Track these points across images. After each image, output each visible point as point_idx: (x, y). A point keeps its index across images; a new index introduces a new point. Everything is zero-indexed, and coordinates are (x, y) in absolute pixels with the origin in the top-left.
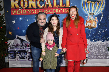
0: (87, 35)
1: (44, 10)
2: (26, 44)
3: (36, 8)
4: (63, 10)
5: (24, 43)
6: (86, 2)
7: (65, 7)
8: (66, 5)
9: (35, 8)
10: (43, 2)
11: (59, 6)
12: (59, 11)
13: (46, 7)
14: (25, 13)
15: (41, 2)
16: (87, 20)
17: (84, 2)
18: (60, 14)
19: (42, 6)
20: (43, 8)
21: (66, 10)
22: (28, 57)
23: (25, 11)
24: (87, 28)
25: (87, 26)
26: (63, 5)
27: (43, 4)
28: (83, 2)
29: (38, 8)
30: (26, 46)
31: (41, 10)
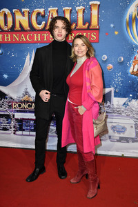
0: (134, 90)
1: (45, 35)
2: (10, 102)
3: (30, 31)
4: (85, 34)
5: (6, 100)
6: (136, 16)
7: (88, 29)
8: (90, 25)
9: (26, 31)
10: (43, 16)
11: (77, 25)
14: (8, 39)
15: (40, 18)
16: (135, 58)
17: (131, 17)
19: (41, 27)
20: (44, 30)
21: (90, 34)
22: (14, 127)
23: (8, 36)
24: (135, 75)
25: (135, 70)
26: (84, 24)
27: (44, 22)
28: (127, 17)
29: (33, 31)
30: (10, 106)
31: (39, 35)
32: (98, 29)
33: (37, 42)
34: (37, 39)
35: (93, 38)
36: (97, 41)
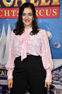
1: (13, 11)
4: (47, 10)
7: (50, 6)
11: (40, 2)
12: (38, 13)
13: (16, 5)
18: (41, 19)
19: (10, 4)
20: (12, 7)
21: (52, 11)
26: (47, 1)
29: (3, 8)
31: (8, 11)
32: (59, 6)
33: (7, 17)
34: (7, 15)
35: (54, 14)
36: (58, 16)
